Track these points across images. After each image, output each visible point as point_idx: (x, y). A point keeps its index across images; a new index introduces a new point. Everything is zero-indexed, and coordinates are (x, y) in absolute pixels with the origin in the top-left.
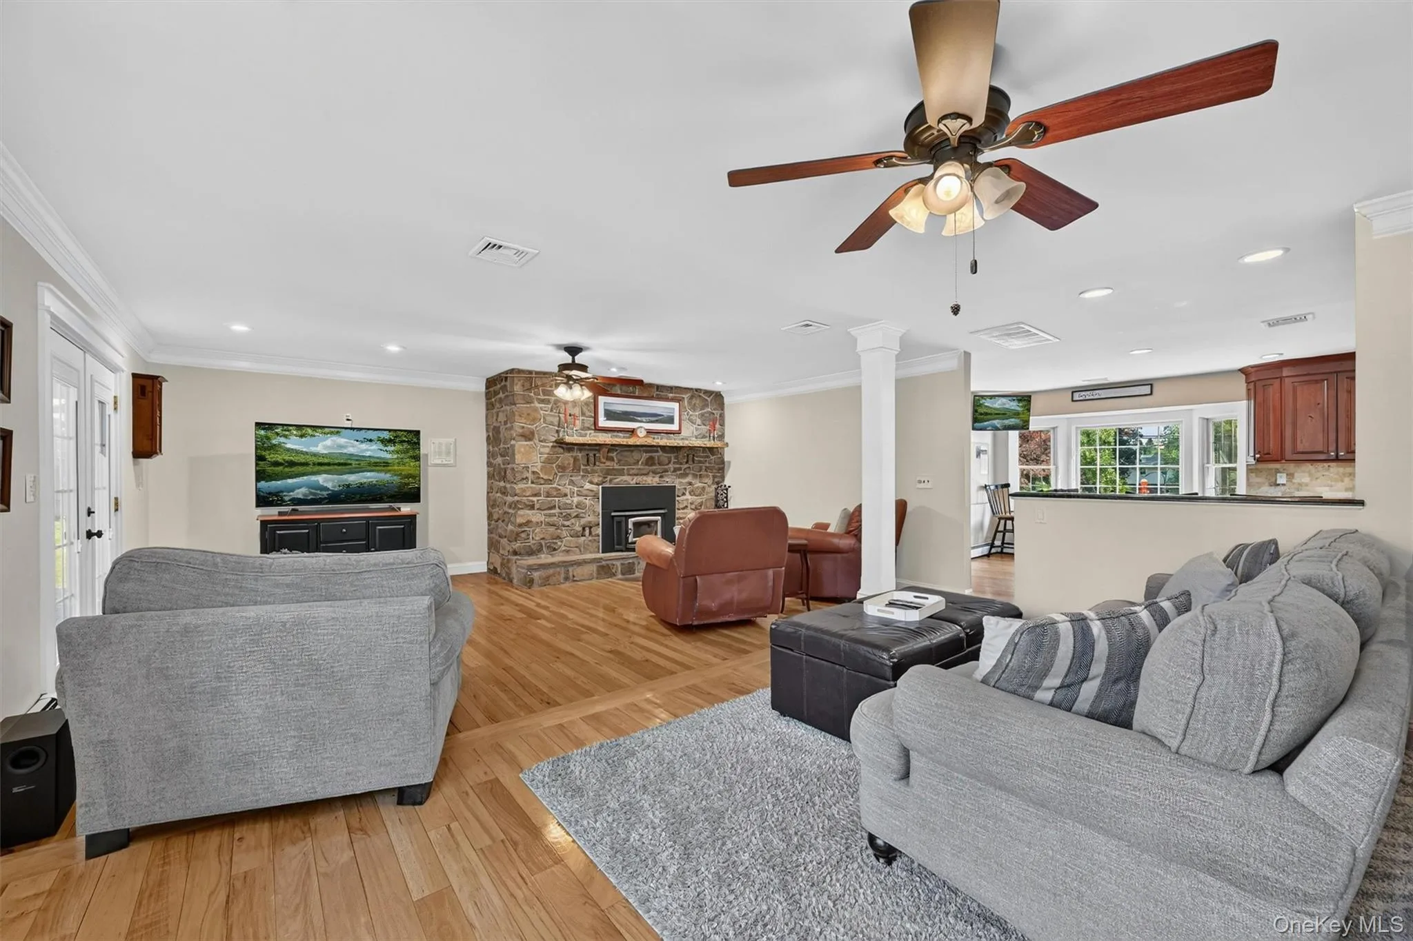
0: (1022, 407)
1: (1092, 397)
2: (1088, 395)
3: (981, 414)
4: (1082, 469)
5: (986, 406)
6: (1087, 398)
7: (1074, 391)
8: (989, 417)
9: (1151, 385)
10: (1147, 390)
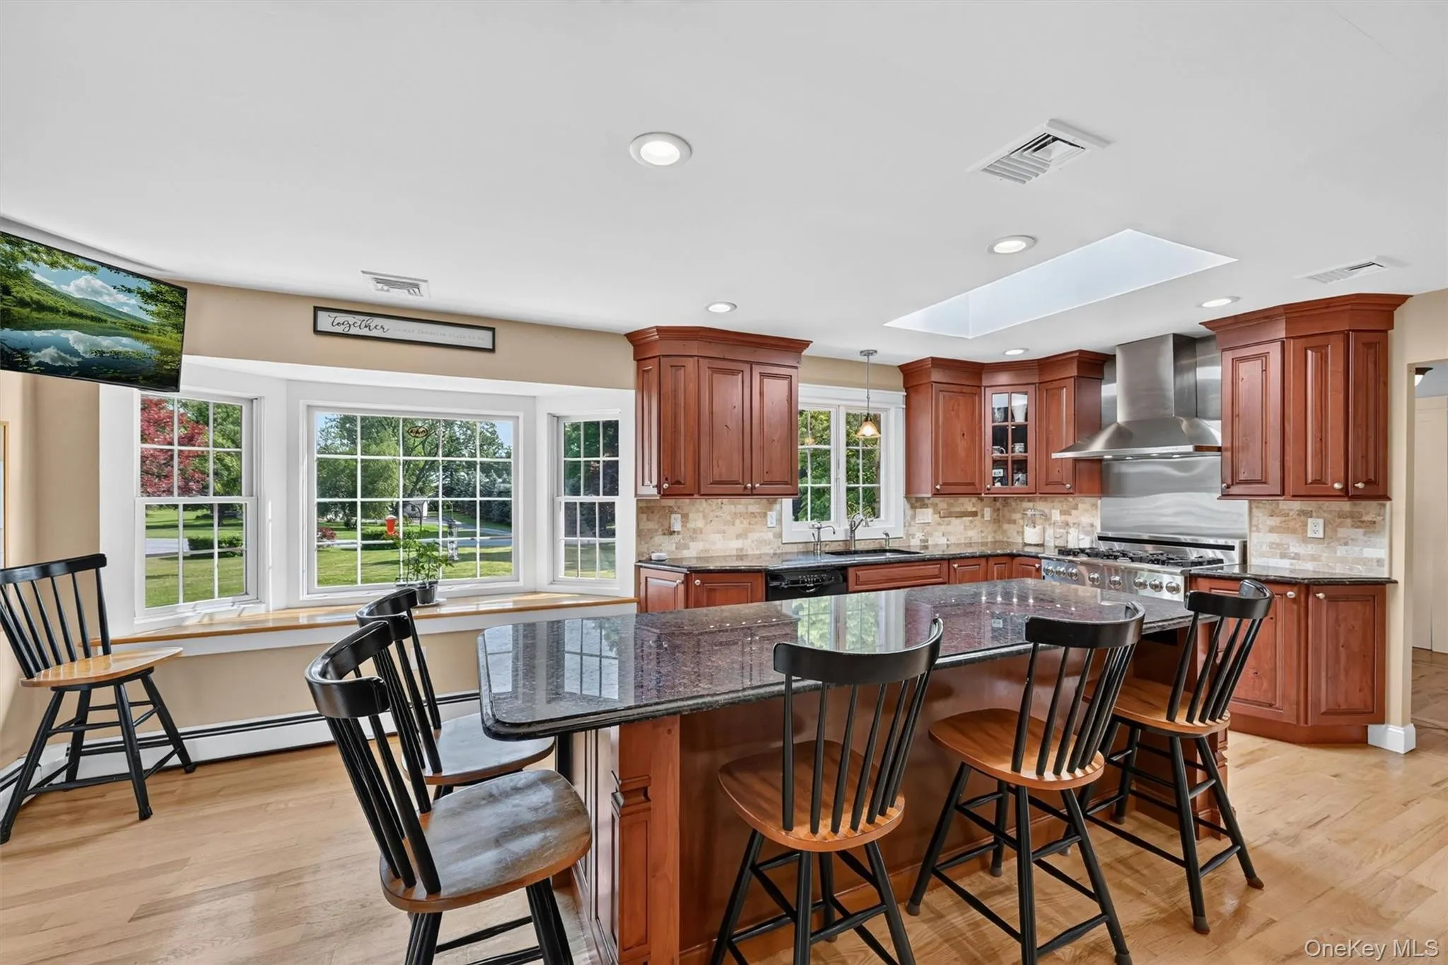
0: (158, 314)
1: (365, 332)
2: (356, 325)
3: (22, 303)
4: (319, 504)
5: (38, 283)
6: (354, 331)
7: (321, 306)
8: (48, 316)
9: (493, 330)
10: (483, 339)
